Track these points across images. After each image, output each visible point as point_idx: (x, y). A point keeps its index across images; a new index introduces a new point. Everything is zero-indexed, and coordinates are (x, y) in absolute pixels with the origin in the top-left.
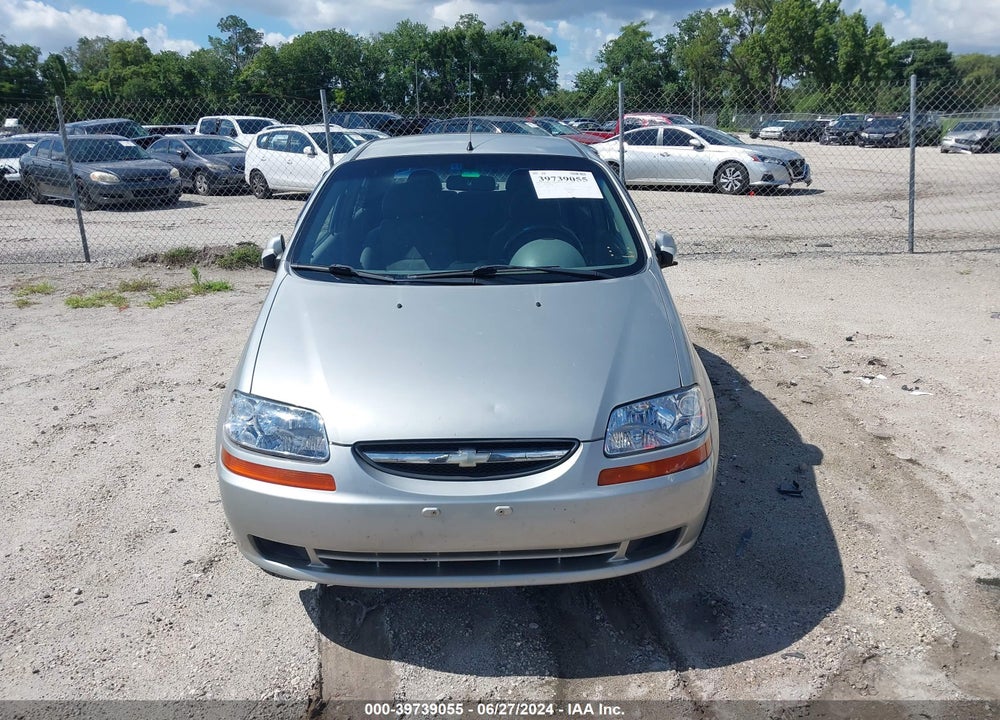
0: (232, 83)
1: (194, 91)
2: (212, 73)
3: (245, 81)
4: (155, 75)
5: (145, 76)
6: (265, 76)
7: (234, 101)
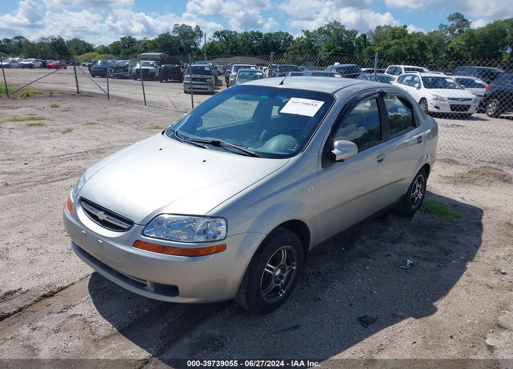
0: (444, 48)
1: (423, 52)
2: (435, 43)
3: (451, 48)
4: (406, 44)
5: (400, 45)
6: (463, 45)
7: (442, 59)
